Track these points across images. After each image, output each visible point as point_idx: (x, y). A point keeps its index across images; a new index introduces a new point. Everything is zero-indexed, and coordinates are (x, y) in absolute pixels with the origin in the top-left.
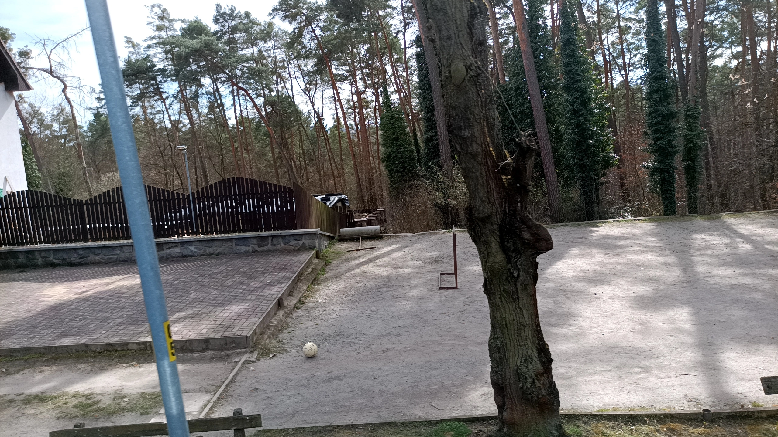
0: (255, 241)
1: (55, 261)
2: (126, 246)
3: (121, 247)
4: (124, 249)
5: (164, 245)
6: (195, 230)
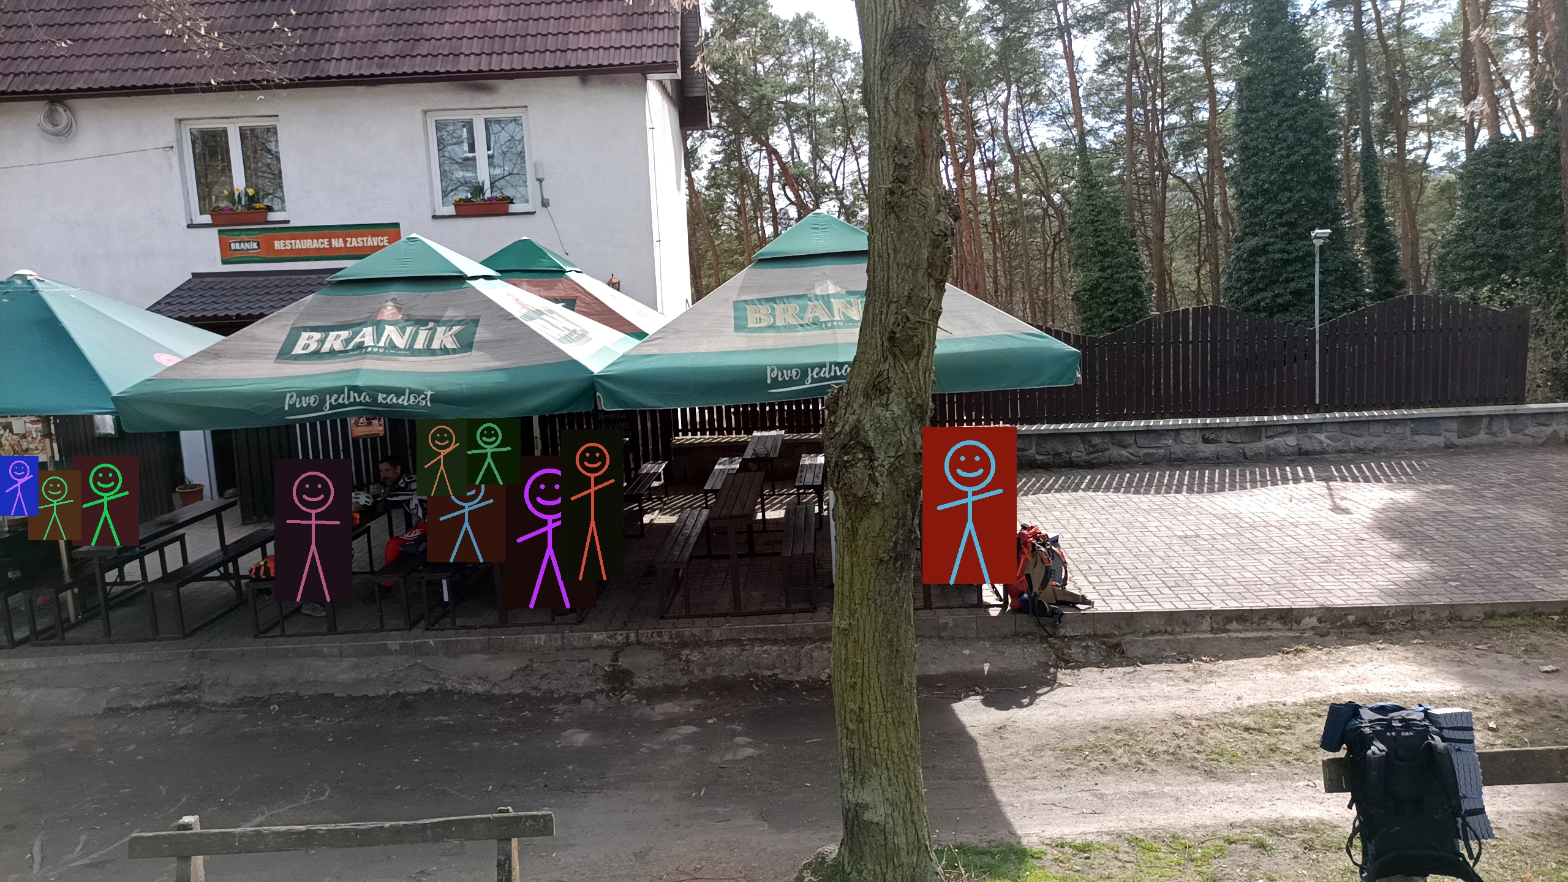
0: (1454, 426)
1: (1038, 457)
2: (1189, 429)
3: (1177, 431)
4: (1182, 436)
5: (1263, 430)
6: (1317, 402)
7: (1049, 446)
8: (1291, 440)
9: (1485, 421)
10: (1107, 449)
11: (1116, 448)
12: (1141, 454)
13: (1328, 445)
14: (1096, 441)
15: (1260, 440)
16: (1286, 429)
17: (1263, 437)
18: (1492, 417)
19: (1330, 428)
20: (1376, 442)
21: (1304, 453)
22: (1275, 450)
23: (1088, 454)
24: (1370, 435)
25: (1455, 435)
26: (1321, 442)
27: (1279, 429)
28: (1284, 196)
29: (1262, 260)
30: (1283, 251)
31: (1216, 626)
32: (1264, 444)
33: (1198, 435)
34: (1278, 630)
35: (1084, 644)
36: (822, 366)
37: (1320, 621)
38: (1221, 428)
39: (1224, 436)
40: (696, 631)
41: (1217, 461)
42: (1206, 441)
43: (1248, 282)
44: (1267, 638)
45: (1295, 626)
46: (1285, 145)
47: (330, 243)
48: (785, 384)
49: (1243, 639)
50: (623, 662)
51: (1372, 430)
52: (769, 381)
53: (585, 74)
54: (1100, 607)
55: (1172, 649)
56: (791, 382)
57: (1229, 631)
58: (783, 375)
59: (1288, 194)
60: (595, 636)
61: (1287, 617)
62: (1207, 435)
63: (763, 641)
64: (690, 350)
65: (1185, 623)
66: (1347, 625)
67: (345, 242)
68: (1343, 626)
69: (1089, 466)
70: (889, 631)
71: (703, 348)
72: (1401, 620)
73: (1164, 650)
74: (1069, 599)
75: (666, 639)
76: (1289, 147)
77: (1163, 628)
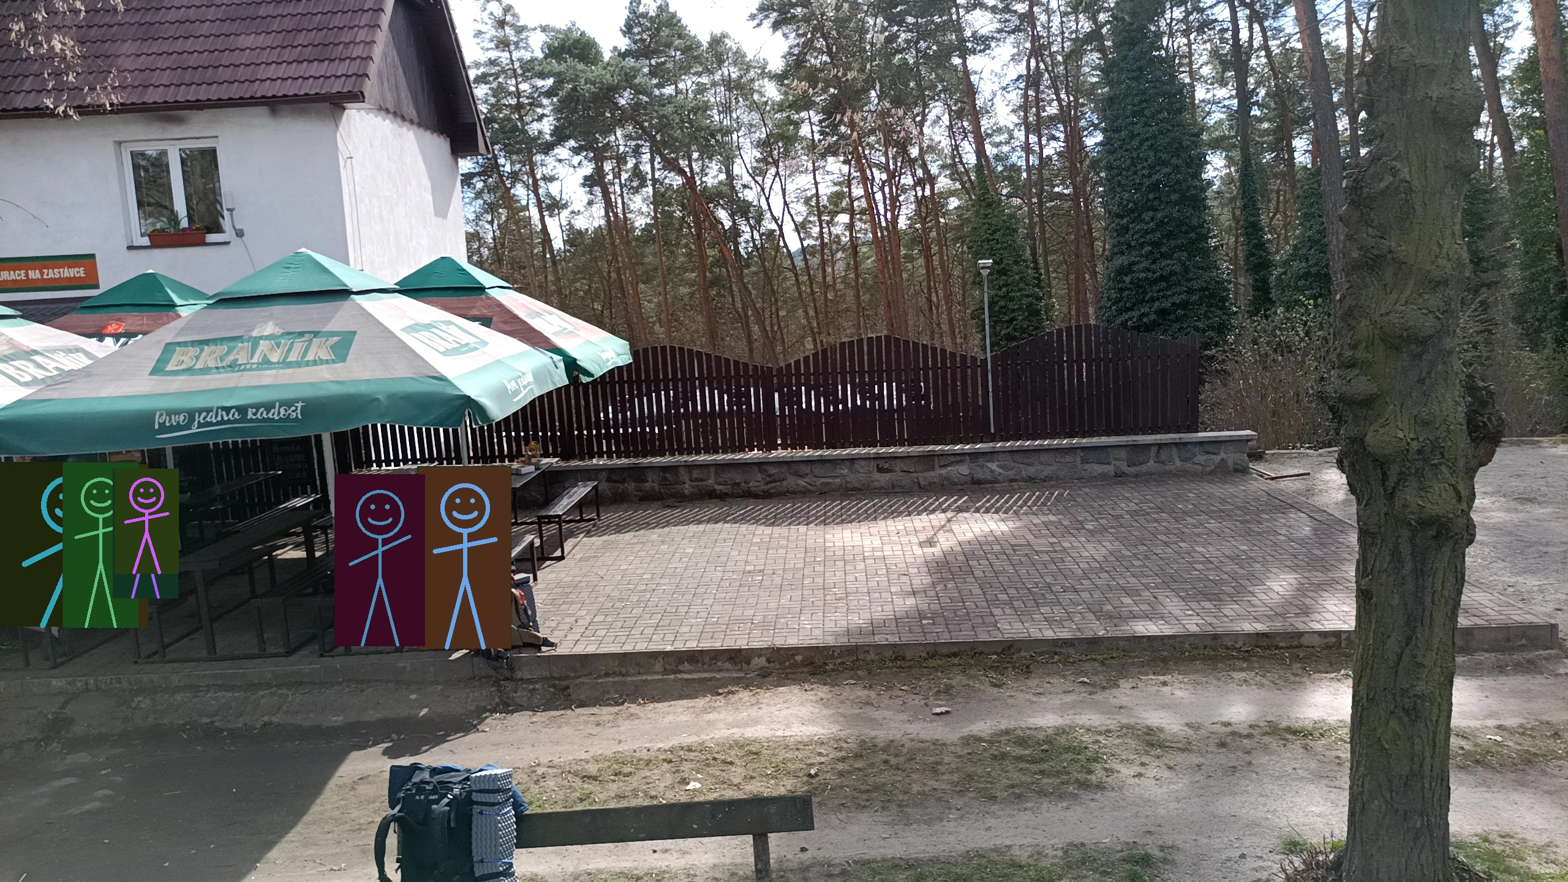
0: (1123, 454)
1: (717, 487)
2: (864, 459)
3: (852, 460)
4: (857, 466)
5: (936, 459)
6: (992, 431)
7: (727, 476)
8: (964, 469)
9: (1154, 449)
10: (784, 479)
11: (793, 478)
12: (818, 483)
13: (1000, 474)
14: (772, 470)
15: (933, 469)
16: (958, 458)
17: (937, 466)
18: (1160, 446)
19: (1000, 457)
20: (1048, 471)
21: (979, 482)
22: (947, 478)
23: (765, 484)
24: (1042, 463)
25: (1125, 463)
26: (992, 471)
27: (952, 459)
28: (1147, 216)
29: (1127, 279)
30: (1148, 270)
31: (668, 667)
32: (938, 473)
33: (873, 464)
34: (728, 670)
35: (531, 687)
36: (209, 410)
37: (769, 661)
38: (894, 458)
39: (899, 465)
40: (155, 677)
41: (892, 491)
42: (881, 470)
43: (1117, 302)
44: (710, 679)
45: (745, 666)
46: (1145, 164)
47: (27, 275)
48: (172, 429)
49: (687, 680)
51: (1042, 459)
52: (157, 427)
53: (275, 104)
55: (615, 692)
56: (179, 427)
57: (680, 672)
59: (1151, 214)
61: (737, 657)
62: (882, 464)
65: (638, 664)
66: (795, 665)
67: (42, 274)
68: (791, 666)
69: (766, 496)
72: (849, 661)
73: (609, 692)
74: (533, 641)
75: (125, 685)
76: (1151, 167)
77: (616, 669)
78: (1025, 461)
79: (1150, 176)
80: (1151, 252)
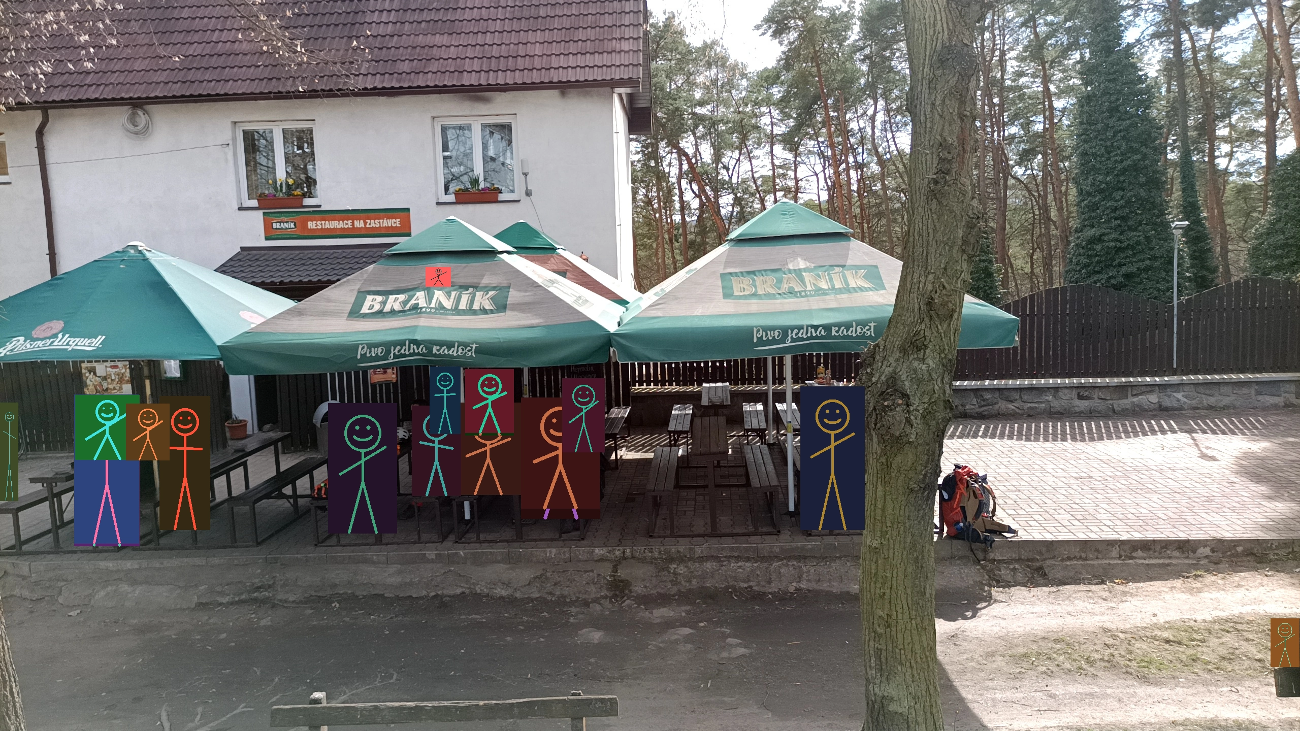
0: (1293, 388)
2: (1066, 387)
3: (1056, 389)
4: (1061, 394)
5: (1130, 389)
6: (1175, 366)
8: (1154, 398)
10: (996, 403)
11: (1004, 402)
12: (1025, 408)
13: (1185, 403)
14: (987, 396)
15: (1126, 397)
16: (1149, 389)
17: (1129, 395)
19: (1186, 388)
20: (1226, 401)
21: (1166, 409)
22: (1139, 406)
23: (980, 407)
24: (1221, 394)
25: (1294, 396)
26: (1178, 400)
27: (1143, 389)
29: (1098, 247)
30: (1117, 240)
31: (1123, 553)
32: (1127, 402)
33: (1074, 392)
34: (1177, 558)
35: (1011, 567)
36: (800, 328)
37: (1213, 551)
38: (1094, 387)
39: (1096, 394)
40: (681, 549)
41: (1090, 415)
42: (1080, 397)
43: (1086, 266)
44: (1168, 565)
45: (1191, 555)
47: (353, 224)
48: (768, 343)
49: (1148, 565)
50: (622, 573)
51: (1222, 391)
52: (755, 340)
53: (564, 87)
54: (1023, 536)
55: (1087, 573)
56: (774, 341)
57: (1135, 558)
58: (767, 335)
60: (597, 551)
61: (1185, 547)
62: (1082, 392)
63: (738, 558)
64: (688, 313)
65: (1097, 550)
66: (1237, 555)
67: (365, 223)
68: (1232, 555)
69: (981, 417)
70: (915, 551)
71: (698, 312)
72: (1282, 552)
73: (1080, 573)
74: (996, 528)
75: (656, 555)
77: (1078, 555)
78: (1208, 392)
79: (1122, 161)
80: (1120, 226)
